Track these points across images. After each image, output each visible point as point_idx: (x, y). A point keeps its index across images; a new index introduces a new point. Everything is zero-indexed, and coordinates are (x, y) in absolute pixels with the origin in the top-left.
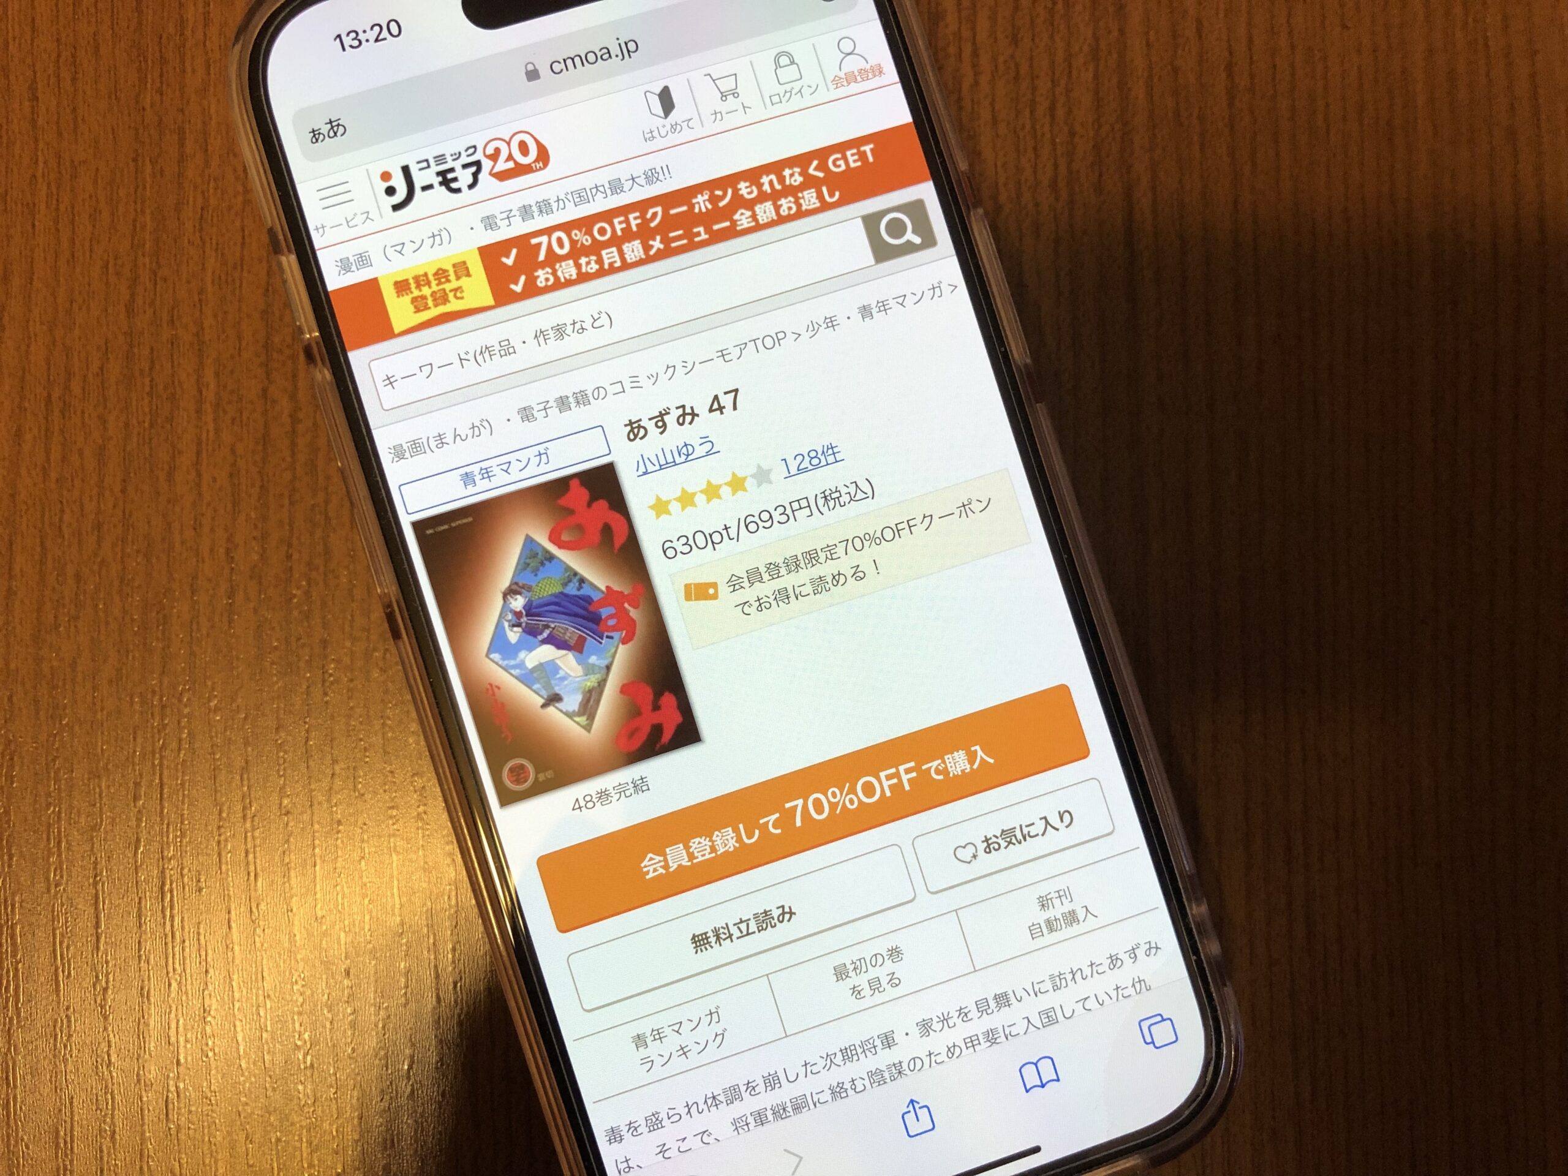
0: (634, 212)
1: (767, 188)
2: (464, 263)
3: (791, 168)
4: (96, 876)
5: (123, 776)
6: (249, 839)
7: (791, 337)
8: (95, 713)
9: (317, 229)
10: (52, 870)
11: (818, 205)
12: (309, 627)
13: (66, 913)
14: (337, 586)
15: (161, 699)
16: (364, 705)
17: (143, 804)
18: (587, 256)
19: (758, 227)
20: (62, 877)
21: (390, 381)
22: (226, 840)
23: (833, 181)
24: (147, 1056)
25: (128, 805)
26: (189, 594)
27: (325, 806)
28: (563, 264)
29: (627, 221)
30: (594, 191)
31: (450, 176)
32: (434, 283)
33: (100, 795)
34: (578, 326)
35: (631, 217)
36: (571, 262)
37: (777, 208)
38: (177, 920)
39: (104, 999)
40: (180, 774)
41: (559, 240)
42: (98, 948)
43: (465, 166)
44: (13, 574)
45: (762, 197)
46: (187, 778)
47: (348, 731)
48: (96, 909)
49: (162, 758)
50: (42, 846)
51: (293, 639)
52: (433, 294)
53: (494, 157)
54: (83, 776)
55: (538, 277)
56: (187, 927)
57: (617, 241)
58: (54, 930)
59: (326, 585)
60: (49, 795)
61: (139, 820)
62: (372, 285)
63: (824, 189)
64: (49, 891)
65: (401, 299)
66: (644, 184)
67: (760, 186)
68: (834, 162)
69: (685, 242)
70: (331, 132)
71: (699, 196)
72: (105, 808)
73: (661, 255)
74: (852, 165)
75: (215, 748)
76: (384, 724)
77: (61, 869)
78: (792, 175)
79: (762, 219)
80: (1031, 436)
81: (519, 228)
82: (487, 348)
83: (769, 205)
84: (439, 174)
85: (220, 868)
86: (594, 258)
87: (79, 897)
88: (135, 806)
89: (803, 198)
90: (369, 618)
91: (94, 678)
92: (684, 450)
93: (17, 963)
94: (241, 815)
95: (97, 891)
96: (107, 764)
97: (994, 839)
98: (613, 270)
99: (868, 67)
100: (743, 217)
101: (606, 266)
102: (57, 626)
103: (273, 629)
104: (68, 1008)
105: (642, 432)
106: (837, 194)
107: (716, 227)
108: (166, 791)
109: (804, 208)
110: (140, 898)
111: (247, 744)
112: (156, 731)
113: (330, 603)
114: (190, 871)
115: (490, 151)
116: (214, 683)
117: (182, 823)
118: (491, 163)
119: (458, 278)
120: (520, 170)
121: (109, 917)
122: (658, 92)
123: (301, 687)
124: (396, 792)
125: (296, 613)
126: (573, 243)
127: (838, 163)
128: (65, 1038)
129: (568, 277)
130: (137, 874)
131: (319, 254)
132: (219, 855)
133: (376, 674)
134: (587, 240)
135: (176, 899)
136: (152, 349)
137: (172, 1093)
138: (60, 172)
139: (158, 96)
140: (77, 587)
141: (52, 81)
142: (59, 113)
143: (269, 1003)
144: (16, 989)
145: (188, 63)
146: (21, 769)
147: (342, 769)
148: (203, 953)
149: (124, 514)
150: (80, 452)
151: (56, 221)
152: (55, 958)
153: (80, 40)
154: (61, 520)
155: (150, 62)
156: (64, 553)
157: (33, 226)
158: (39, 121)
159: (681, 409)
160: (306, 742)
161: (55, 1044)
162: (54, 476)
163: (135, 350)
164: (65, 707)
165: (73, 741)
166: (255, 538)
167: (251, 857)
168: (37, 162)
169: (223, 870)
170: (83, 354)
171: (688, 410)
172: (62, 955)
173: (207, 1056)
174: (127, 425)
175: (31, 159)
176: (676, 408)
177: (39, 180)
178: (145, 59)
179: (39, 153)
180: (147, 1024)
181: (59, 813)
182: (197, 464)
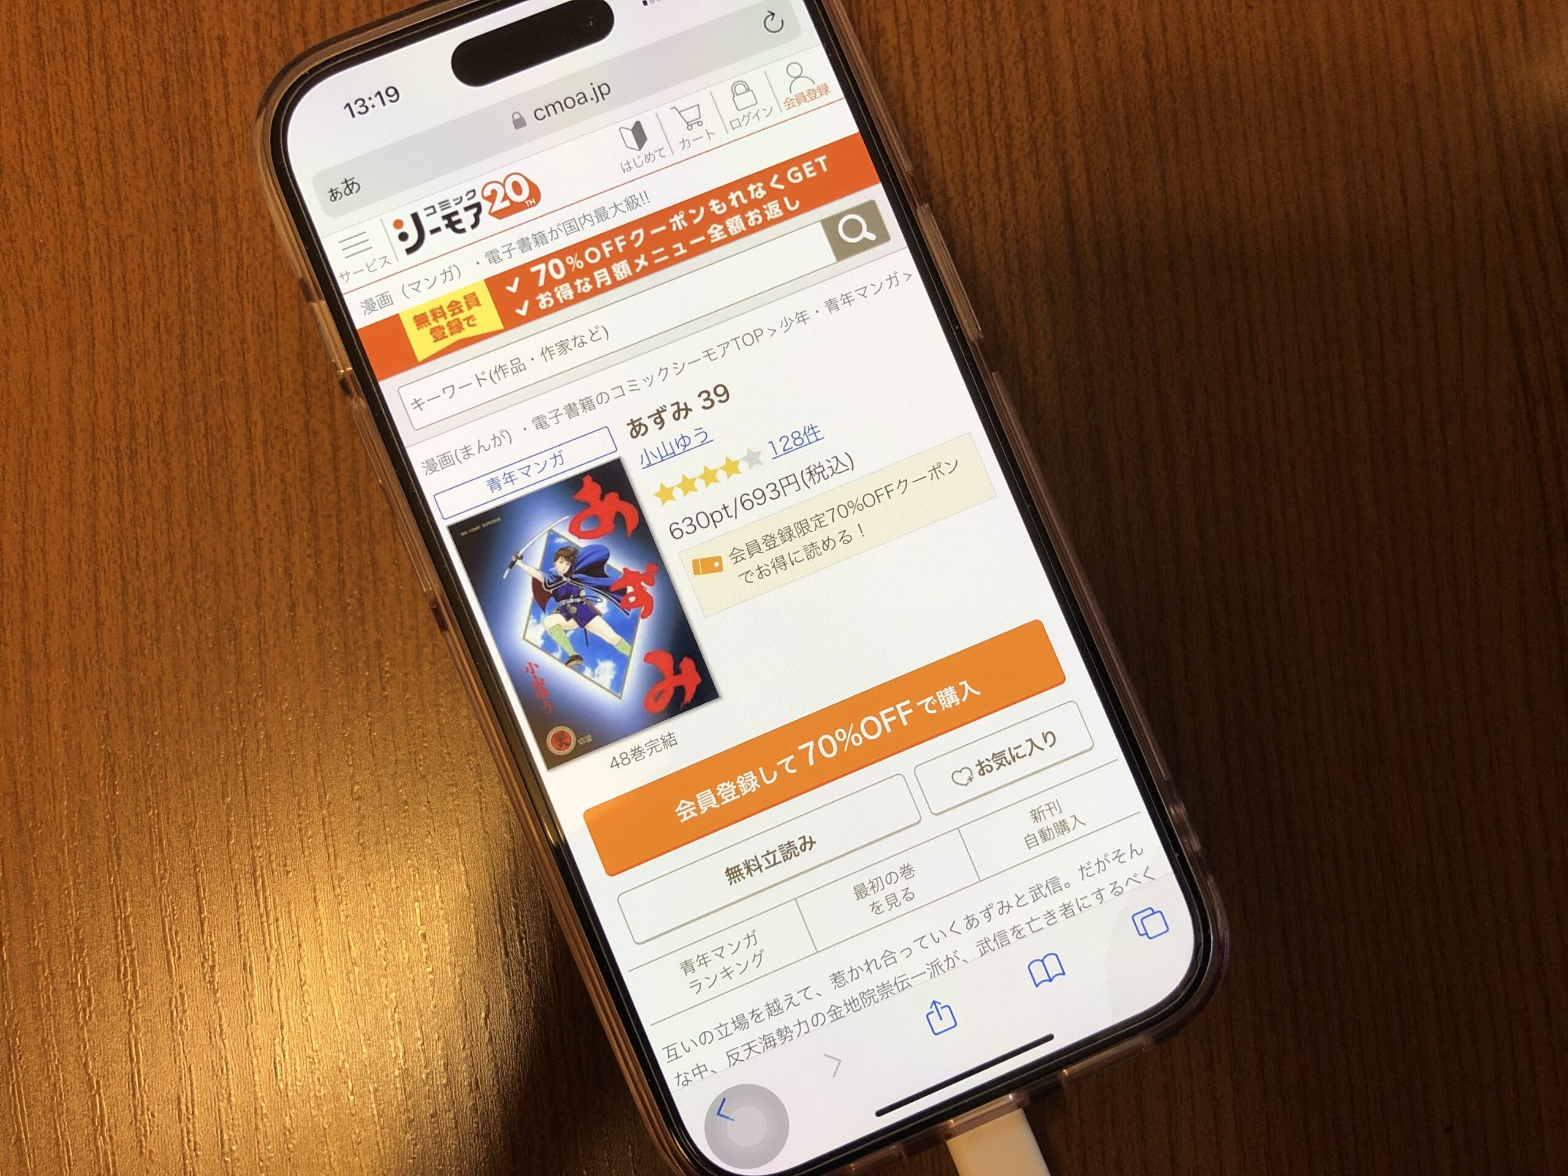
0: (619, 235)
1: (734, 203)
2: (474, 294)
3: (754, 183)
4: (195, 869)
5: (210, 777)
6: (327, 824)
7: (767, 333)
8: (182, 723)
9: (342, 276)
10: (157, 864)
11: (781, 214)
12: (364, 631)
13: (172, 903)
14: (386, 592)
16: (420, 697)
17: (231, 800)
18: (581, 278)
19: (730, 239)
20: (165, 870)
21: (418, 404)
22: (306, 827)
23: (793, 191)
24: (254, 1025)
25: (217, 803)
26: (255, 611)
27: (391, 789)
28: (561, 287)
29: (614, 244)
30: (582, 220)
31: (454, 219)
32: (449, 314)
33: (193, 796)
34: (578, 341)
35: (617, 240)
36: (567, 285)
37: (745, 220)
38: (270, 901)
39: (213, 976)
40: (261, 772)
41: (556, 267)
42: (203, 932)
43: (467, 209)
44: (99, 605)
45: (731, 212)
46: (267, 774)
47: (407, 720)
48: (198, 897)
49: (244, 758)
50: (146, 845)
51: (351, 643)
52: (449, 324)
53: (492, 198)
54: (176, 780)
55: (540, 300)
56: (278, 909)
57: (606, 263)
58: (163, 919)
59: (376, 592)
60: (148, 799)
61: (228, 815)
62: (395, 322)
63: (786, 199)
64: (155, 885)
65: (421, 330)
66: (626, 210)
67: (728, 202)
68: (792, 175)
69: (666, 257)
70: (347, 190)
71: (676, 216)
72: (197, 808)
73: (646, 272)
74: (809, 176)
75: (289, 745)
76: (438, 712)
77: (164, 865)
78: (756, 190)
79: (733, 231)
80: (989, 404)
81: (520, 259)
82: (500, 367)
83: (737, 218)
84: (444, 218)
85: (303, 852)
86: (587, 279)
87: (182, 887)
88: (224, 804)
89: (768, 209)
90: (418, 616)
91: (178, 691)
92: (681, 442)
93: (132, 951)
94: (317, 803)
95: (197, 881)
96: (196, 768)
97: (987, 763)
98: (605, 288)
99: (815, 87)
100: (716, 231)
101: (599, 286)
102: (142, 650)
103: (332, 635)
104: (181, 987)
106: (798, 203)
107: (693, 242)
108: (249, 787)
109: (769, 218)
110: (236, 885)
111: (317, 739)
112: (236, 734)
113: (381, 608)
114: (276, 857)
115: (487, 193)
116: (284, 688)
117: (266, 815)
118: (490, 204)
119: (469, 308)
120: (516, 208)
121: (210, 903)
122: (631, 127)
123: (361, 685)
124: (453, 771)
125: (351, 619)
126: (568, 268)
127: (796, 175)
128: (180, 1015)
129: (566, 298)
130: (231, 863)
131: (345, 297)
132: (301, 840)
133: (426, 667)
134: (580, 264)
135: (266, 883)
136: (204, 397)
137: (279, 1056)
138: (110, 247)
139: (191, 171)
140: (157, 613)
141: (95, 165)
142: (103, 194)
143: (356, 969)
144: (134, 974)
145: (214, 141)
146: (122, 778)
147: (404, 755)
148: (295, 929)
149: (192, 545)
150: (149, 492)
151: (110, 290)
152: (166, 943)
153: (117, 128)
154: (137, 555)
155: (180, 143)
156: (142, 584)
157: (91, 296)
158: (87, 204)
159: (676, 406)
160: (370, 733)
161: (172, 1020)
162: (128, 517)
163: (190, 398)
164: (155, 720)
165: (164, 750)
166: (309, 556)
167: (330, 840)
168: (88, 239)
169: (307, 853)
170: (144, 406)
171: (682, 406)
172: (171, 940)
173: (307, 1020)
174: (187, 465)
175: (83, 237)
176: (672, 405)
177: (92, 255)
178: (177, 141)
179: (90, 231)
180: (252, 996)
181: (158, 814)
182: (252, 494)
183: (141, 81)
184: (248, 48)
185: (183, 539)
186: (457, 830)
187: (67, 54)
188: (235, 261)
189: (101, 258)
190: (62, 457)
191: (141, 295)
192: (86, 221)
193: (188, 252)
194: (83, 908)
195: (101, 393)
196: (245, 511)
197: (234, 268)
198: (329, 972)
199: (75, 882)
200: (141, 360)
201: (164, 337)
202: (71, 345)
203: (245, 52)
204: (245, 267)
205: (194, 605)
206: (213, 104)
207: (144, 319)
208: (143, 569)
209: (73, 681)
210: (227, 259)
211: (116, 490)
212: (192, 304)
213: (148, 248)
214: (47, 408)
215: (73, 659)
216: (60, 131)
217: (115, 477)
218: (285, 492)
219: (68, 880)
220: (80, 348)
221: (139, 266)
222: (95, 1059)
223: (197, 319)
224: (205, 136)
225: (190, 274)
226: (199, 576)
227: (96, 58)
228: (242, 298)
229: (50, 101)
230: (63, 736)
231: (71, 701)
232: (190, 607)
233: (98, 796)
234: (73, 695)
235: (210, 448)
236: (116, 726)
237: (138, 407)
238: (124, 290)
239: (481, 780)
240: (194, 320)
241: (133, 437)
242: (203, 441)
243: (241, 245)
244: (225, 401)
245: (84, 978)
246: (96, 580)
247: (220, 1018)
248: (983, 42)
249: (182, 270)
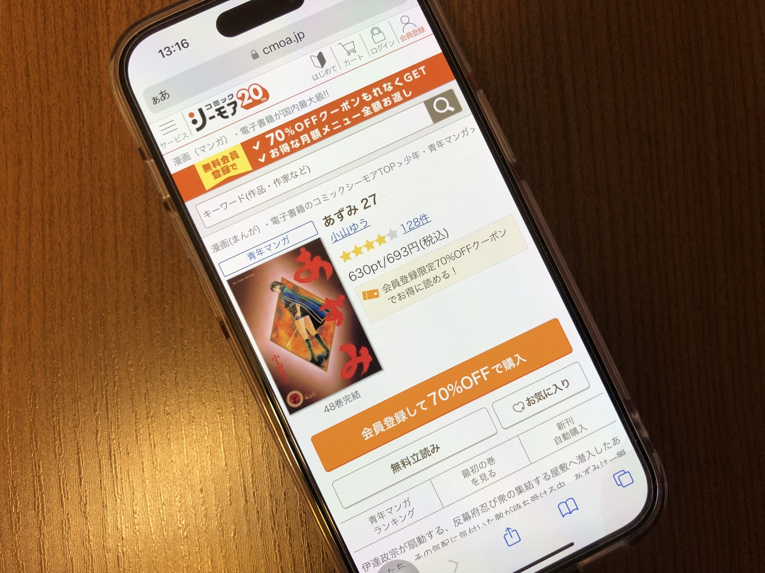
1: (376, 94)
2: (235, 151)
4: (78, 450)
5: (88, 400)
6: (150, 428)
8: (74, 370)
10: (57, 448)
11: (402, 99)
12: (174, 323)
13: (65, 469)
14: (186, 302)
15: (104, 361)
17: (99, 413)
18: (293, 140)
19: (374, 114)
20: (62, 450)
21: (207, 214)
22: (139, 429)
23: (407, 86)
25: (91, 414)
26: (115, 310)
27: (186, 410)
28: (283, 145)
29: (311, 120)
30: (293, 108)
31: (222, 111)
32: (222, 163)
33: (78, 410)
35: (312, 118)
36: (286, 144)
37: (382, 104)
38: (118, 469)
39: (85, 509)
40: (115, 398)
41: (279, 134)
42: (81, 485)
43: (229, 105)
45: (374, 99)
46: (119, 400)
47: (196, 373)
48: (79, 465)
49: (106, 391)
50: (51, 437)
51: (166, 329)
52: (222, 169)
54: (69, 401)
55: (272, 154)
56: (123, 472)
57: (307, 131)
58: (59, 477)
59: (181, 302)
60: (53, 411)
61: (97, 421)
63: (404, 91)
64: (56, 459)
65: (207, 173)
66: (316, 101)
67: (372, 94)
68: (407, 77)
69: (340, 126)
71: (344, 103)
72: (80, 417)
73: (329, 135)
74: (416, 77)
75: (132, 384)
76: (213, 368)
77: (61, 447)
78: (387, 87)
79: (376, 110)
80: (521, 197)
81: (259, 131)
82: (251, 191)
84: (216, 110)
85: (137, 443)
86: (296, 140)
87: (70, 460)
88: (95, 415)
89: (394, 97)
90: (203, 317)
91: (72, 353)
92: (353, 227)
93: (42, 494)
94: (146, 416)
95: (79, 457)
96: (80, 395)
98: (307, 145)
100: (366, 110)
101: (304, 144)
103: (156, 325)
104: (68, 514)
105: (332, 221)
106: (410, 93)
107: (354, 117)
108: (109, 406)
109: (395, 102)
110: (100, 459)
111: (147, 382)
112: (103, 377)
113: (184, 311)
114: (123, 445)
116: (129, 353)
117: (118, 422)
120: (256, 103)
121: (85, 469)
122: (317, 55)
123: (171, 352)
124: (220, 401)
125: (167, 317)
126: (286, 134)
127: (409, 77)
128: (67, 529)
130: (97, 447)
132: (137, 437)
133: (207, 344)
134: (293, 132)
135: (117, 459)
136: (91, 193)
137: (120, 553)
138: (42, 110)
139: (88, 70)
140: (62, 310)
141: (36, 66)
142: (40, 82)
143: (164, 507)
144: (43, 507)
145: (101, 54)
146: (39, 399)
147: (194, 391)
148: (131, 484)
149: (82, 273)
150: (59, 244)
151: (42, 134)
152: (61, 490)
153: (48, 45)
154: (52, 278)
155: (83, 54)
156: (54, 294)
157: (31, 137)
158: (31, 86)
159: (349, 208)
160: (176, 379)
161: (63, 533)
162: (48, 257)
163: (83, 193)
164: (59, 369)
165: (63, 384)
166: (145, 281)
167: (152, 436)
168: (31, 106)
169: (139, 443)
170: (58, 197)
171: (353, 208)
172: (64, 488)
173: (136, 534)
174: (81, 230)
175: (28, 104)
176: (347, 207)
177: (33, 114)
178: (80, 53)
179: (32, 101)
180: (106, 520)
181: (59, 420)
182: (115, 247)
183: (63, 20)
184: (121, 5)
185: (77, 270)
186: (221, 432)
187: (24, 6)
188: (110, 120)
189: (37, 116)
190: (13, 223)
191: (58, 136)
192: (30, 96)
193: (85, 114)
194: (16, 469)
195: (35, 189)
196: (111, 256)
197: (110, 123)
198: (149, 509)
199: (12, 455)
200: (57, 171)
201: (70, 160)
202: (19, 162)
203: (119, 7)
204: (116, 124)
205: (82, 306)
206: (101, 35)
207: (60, 149)
208: (55, 286)
209: (14, 346)
210: (106, 119)
211: (42, 242)
212: (86, 143)
213: (63, 111)
214: (5, 197)
215: (15, 333)
216: (18, 47)
217: (41, 235)
218: (133, 246)
219: (9, 454)
220: (25, 164)
221: (58, 121)
222: (21, 552)
223: (88, 151)
224: (96, 52)
225: (86, 126)
226: (85, 291)
227: (39, 8)
228: (113, 140)
229: (13, 30)
230: (8, 375)
231: (13, 356)
232: (80, 307)
233: (26, 409)
234: (15, 354)
235: (94, 221)
236: (37, 371)
237: (55, 197)
238: (50, 134)
239: (234, 406)
240: (87, 151)
241: (52, 214)
242: (90, 218)
243: (114, 111)
244: (102, 196)
245: (16, 507)
246: (29, 291)
247: (89, 532)
248: (519, 14)
249: (81, 124)
